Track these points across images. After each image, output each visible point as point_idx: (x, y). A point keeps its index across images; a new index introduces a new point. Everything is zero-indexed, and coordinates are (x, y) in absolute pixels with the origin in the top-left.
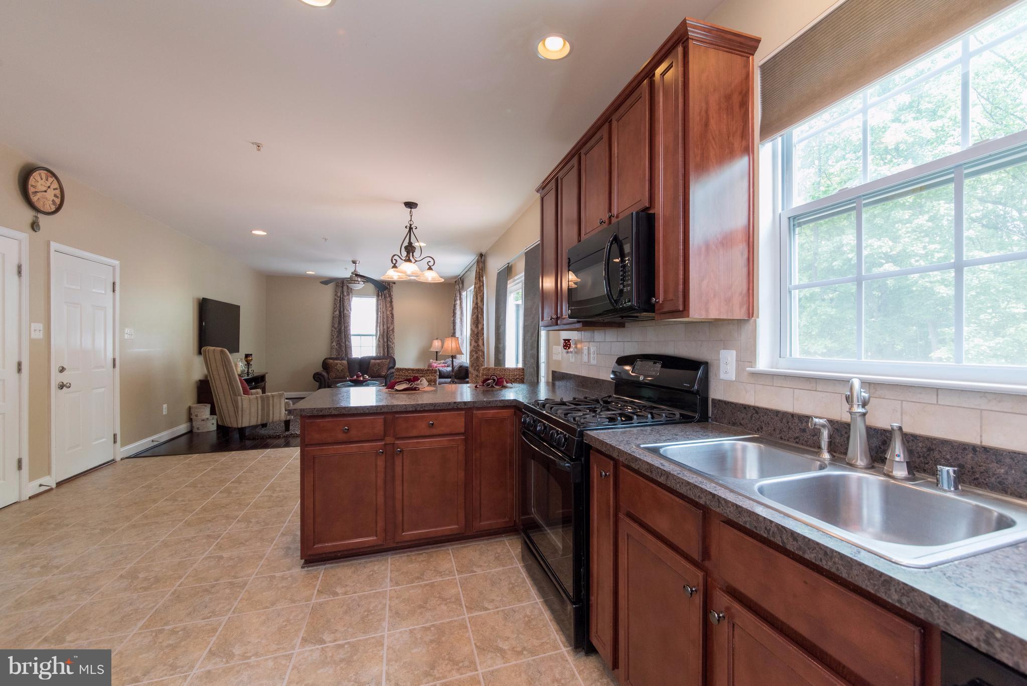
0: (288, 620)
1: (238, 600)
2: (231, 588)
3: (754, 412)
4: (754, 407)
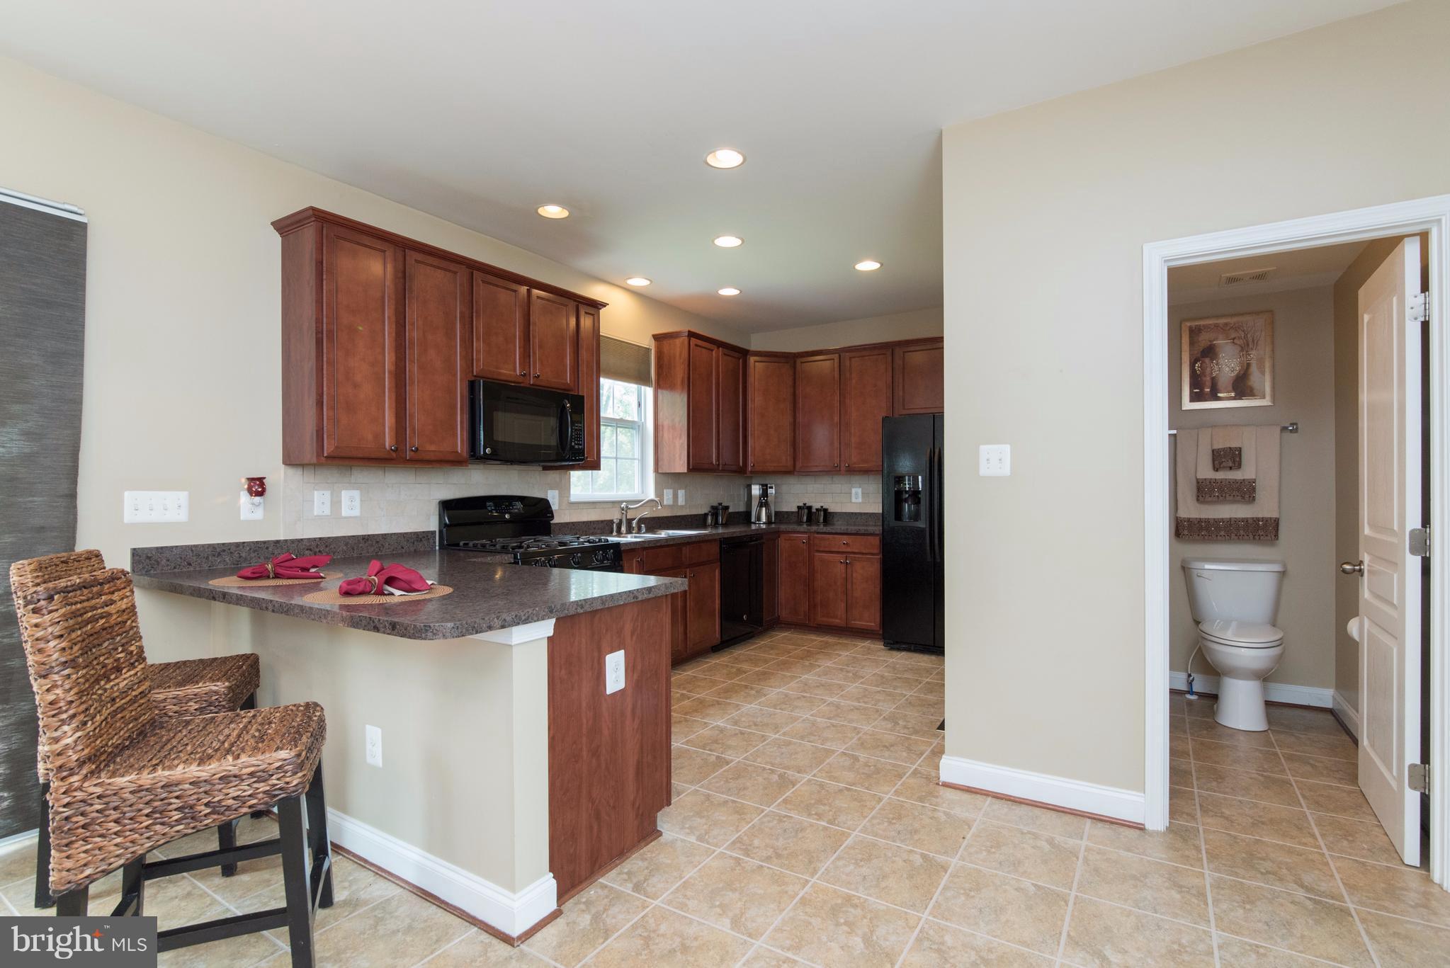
0: (727, 781)
1: (753, 823)
2: (750, 845)
4: (572, 523)
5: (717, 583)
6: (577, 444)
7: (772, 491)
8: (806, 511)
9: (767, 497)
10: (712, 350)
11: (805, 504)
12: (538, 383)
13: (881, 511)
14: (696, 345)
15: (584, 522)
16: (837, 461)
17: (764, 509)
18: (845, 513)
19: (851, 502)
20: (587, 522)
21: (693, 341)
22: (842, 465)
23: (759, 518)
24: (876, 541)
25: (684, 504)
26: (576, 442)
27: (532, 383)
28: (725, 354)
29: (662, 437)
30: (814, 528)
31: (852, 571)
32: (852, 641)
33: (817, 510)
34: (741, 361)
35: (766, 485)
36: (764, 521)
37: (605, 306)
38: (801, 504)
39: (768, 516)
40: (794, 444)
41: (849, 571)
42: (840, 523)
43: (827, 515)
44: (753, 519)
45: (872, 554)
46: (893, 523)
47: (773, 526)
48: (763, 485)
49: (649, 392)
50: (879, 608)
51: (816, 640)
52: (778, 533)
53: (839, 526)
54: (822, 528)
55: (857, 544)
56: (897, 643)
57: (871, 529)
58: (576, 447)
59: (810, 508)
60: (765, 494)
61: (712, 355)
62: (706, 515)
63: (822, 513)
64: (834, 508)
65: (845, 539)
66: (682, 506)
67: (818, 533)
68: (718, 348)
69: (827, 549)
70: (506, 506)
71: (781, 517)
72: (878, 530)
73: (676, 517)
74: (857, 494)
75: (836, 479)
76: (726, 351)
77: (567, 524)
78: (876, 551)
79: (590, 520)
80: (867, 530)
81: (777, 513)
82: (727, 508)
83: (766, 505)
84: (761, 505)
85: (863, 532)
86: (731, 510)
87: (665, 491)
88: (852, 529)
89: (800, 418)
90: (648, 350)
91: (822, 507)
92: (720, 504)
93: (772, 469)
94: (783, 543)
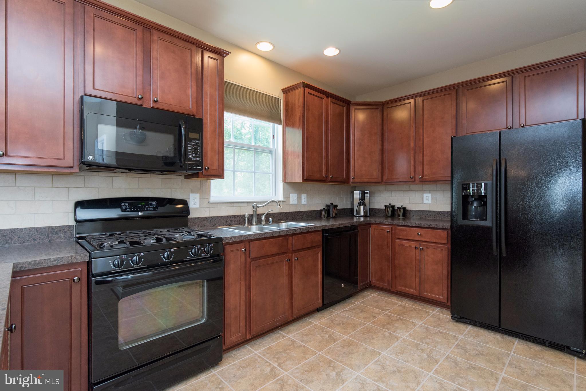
3: (211, 219)
4: (211, 217)
5: (319, 262)
6: (194, 157)
7: (367, 196)
8: (391, 209)
9: (364, 199)
10: (323, 99)
11: (390, 204)
12: (158, 106)
13: (449, 210)
14: (309, 93)
15: (222, 217)
16: (413, 175)
17: (362, 207)
18: (419, 211)
19: (423, 203)
20: (225, 217)
21: (307, 90)
22: (417, 177)
23: (358, 213)
24: (444, 234)
25: (305, 203)
26: (194, 155)
27: (152, 106)
28: (333, 102)
29: (288, 158)
30: (395, 222)
31: (424, 256)
32: (424, 308)
33: (398, 208)
34: (345, 108)
35: (364, 192)
36: (362, 215)
37: (228, 54)
38: (388, 204)
39: (365, 212)
40: (382, 163)
41: (422, 256)
42: (414, 217)
43: (405, 212)
44: (355, 214)
45: (441, 244)
46: (461, 222)
47: (368, 219)
48: (362, 191)
49: (279, 128)
50: (446, 285)
51: (396, 304)
52: (369, 224)
53: (414, 221)
54: (401, 222)
55: (428, 236)
56: (463, 318)
57: (440, 224)
58: (194, 159)
59: (393, 207)
60: (362, 197)
61: (323, 101)
62: (321, 211)
63: (402, 210)
64: (409, 207)
65: (419, 231)
66: (304, 205)
67: (398, 225)
68: (328, 97)
69: (405, 238)
70: (142, 206)
71: (373, 212)
72: (447, 225)
73: (300, 212)
74: (427, 197)
75: (412, 186)
76: (334, 100)
77: (207, 218)
78: (444, 242)
79: (227, 215)
80: (437, 225)
81: (371, 210)
82: (336, 206)
83: (364, 204)
84: (360, 204)
85: (433, 226)
86: (339, 208)
87: (291, 194)
88: (425, 223)
89: (387, 145)
90: (278, 100)
91: (402, 206)
92: (332, 204)
93: (366, 180)
94: (373, 231)
